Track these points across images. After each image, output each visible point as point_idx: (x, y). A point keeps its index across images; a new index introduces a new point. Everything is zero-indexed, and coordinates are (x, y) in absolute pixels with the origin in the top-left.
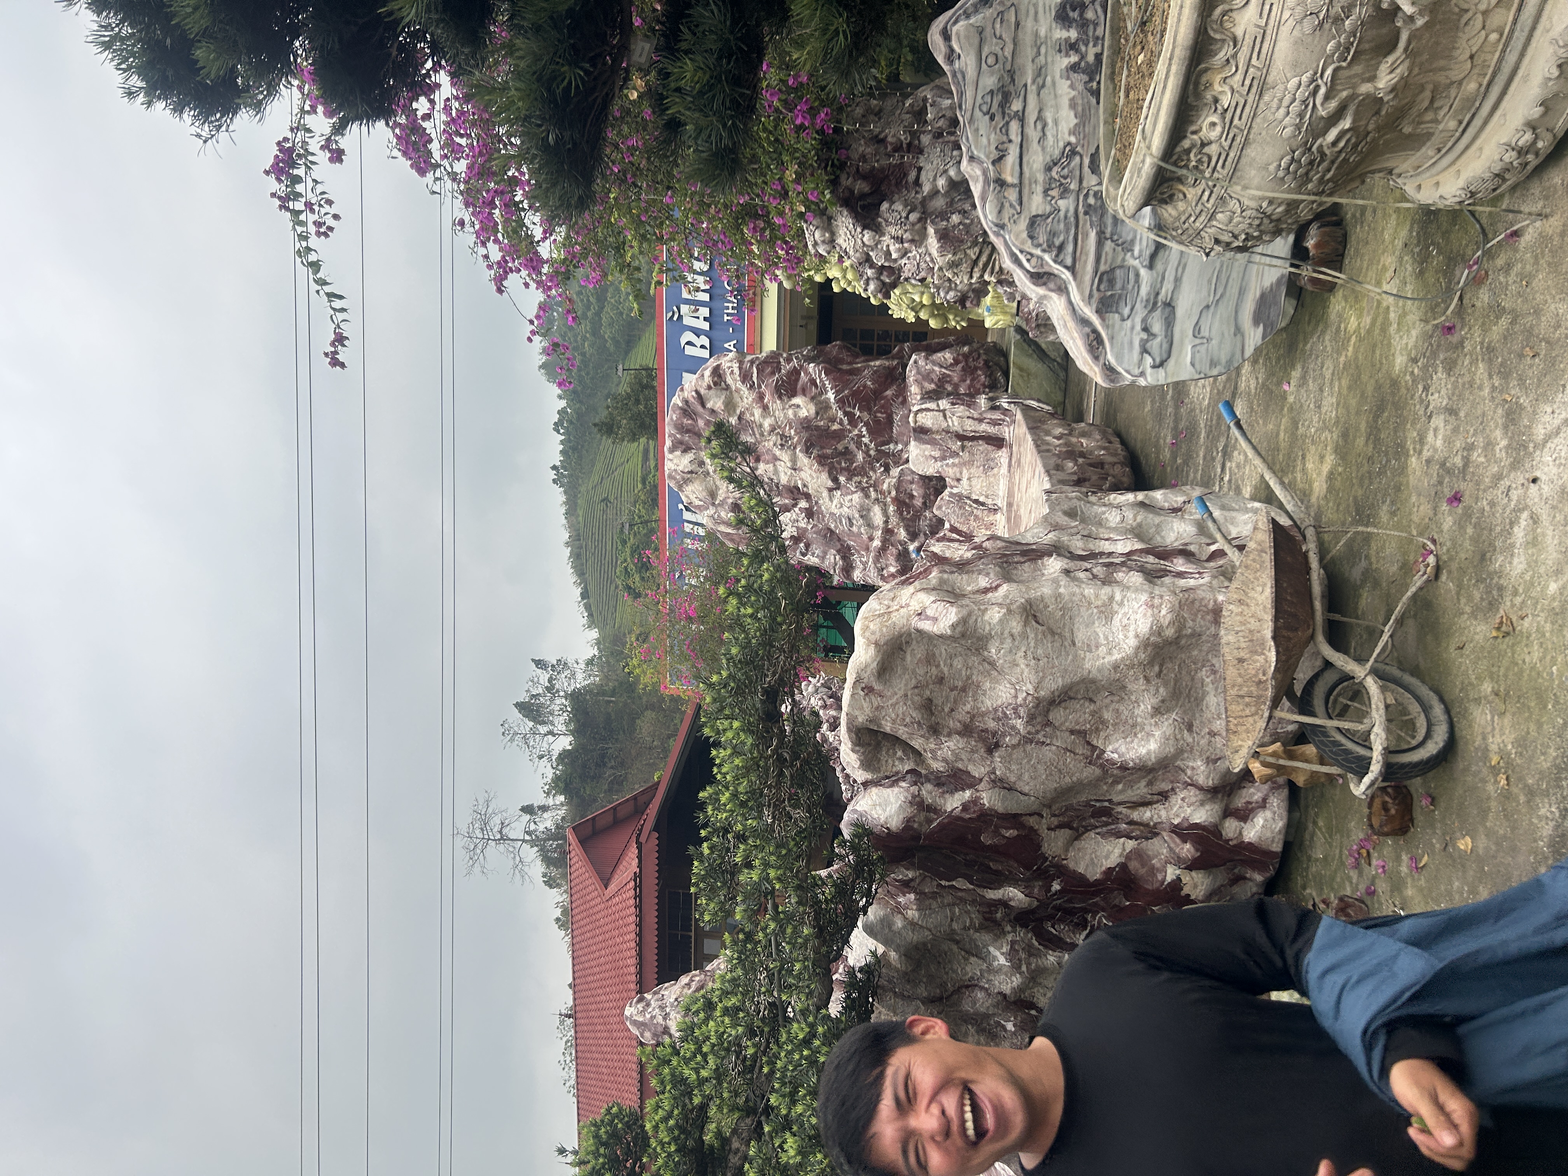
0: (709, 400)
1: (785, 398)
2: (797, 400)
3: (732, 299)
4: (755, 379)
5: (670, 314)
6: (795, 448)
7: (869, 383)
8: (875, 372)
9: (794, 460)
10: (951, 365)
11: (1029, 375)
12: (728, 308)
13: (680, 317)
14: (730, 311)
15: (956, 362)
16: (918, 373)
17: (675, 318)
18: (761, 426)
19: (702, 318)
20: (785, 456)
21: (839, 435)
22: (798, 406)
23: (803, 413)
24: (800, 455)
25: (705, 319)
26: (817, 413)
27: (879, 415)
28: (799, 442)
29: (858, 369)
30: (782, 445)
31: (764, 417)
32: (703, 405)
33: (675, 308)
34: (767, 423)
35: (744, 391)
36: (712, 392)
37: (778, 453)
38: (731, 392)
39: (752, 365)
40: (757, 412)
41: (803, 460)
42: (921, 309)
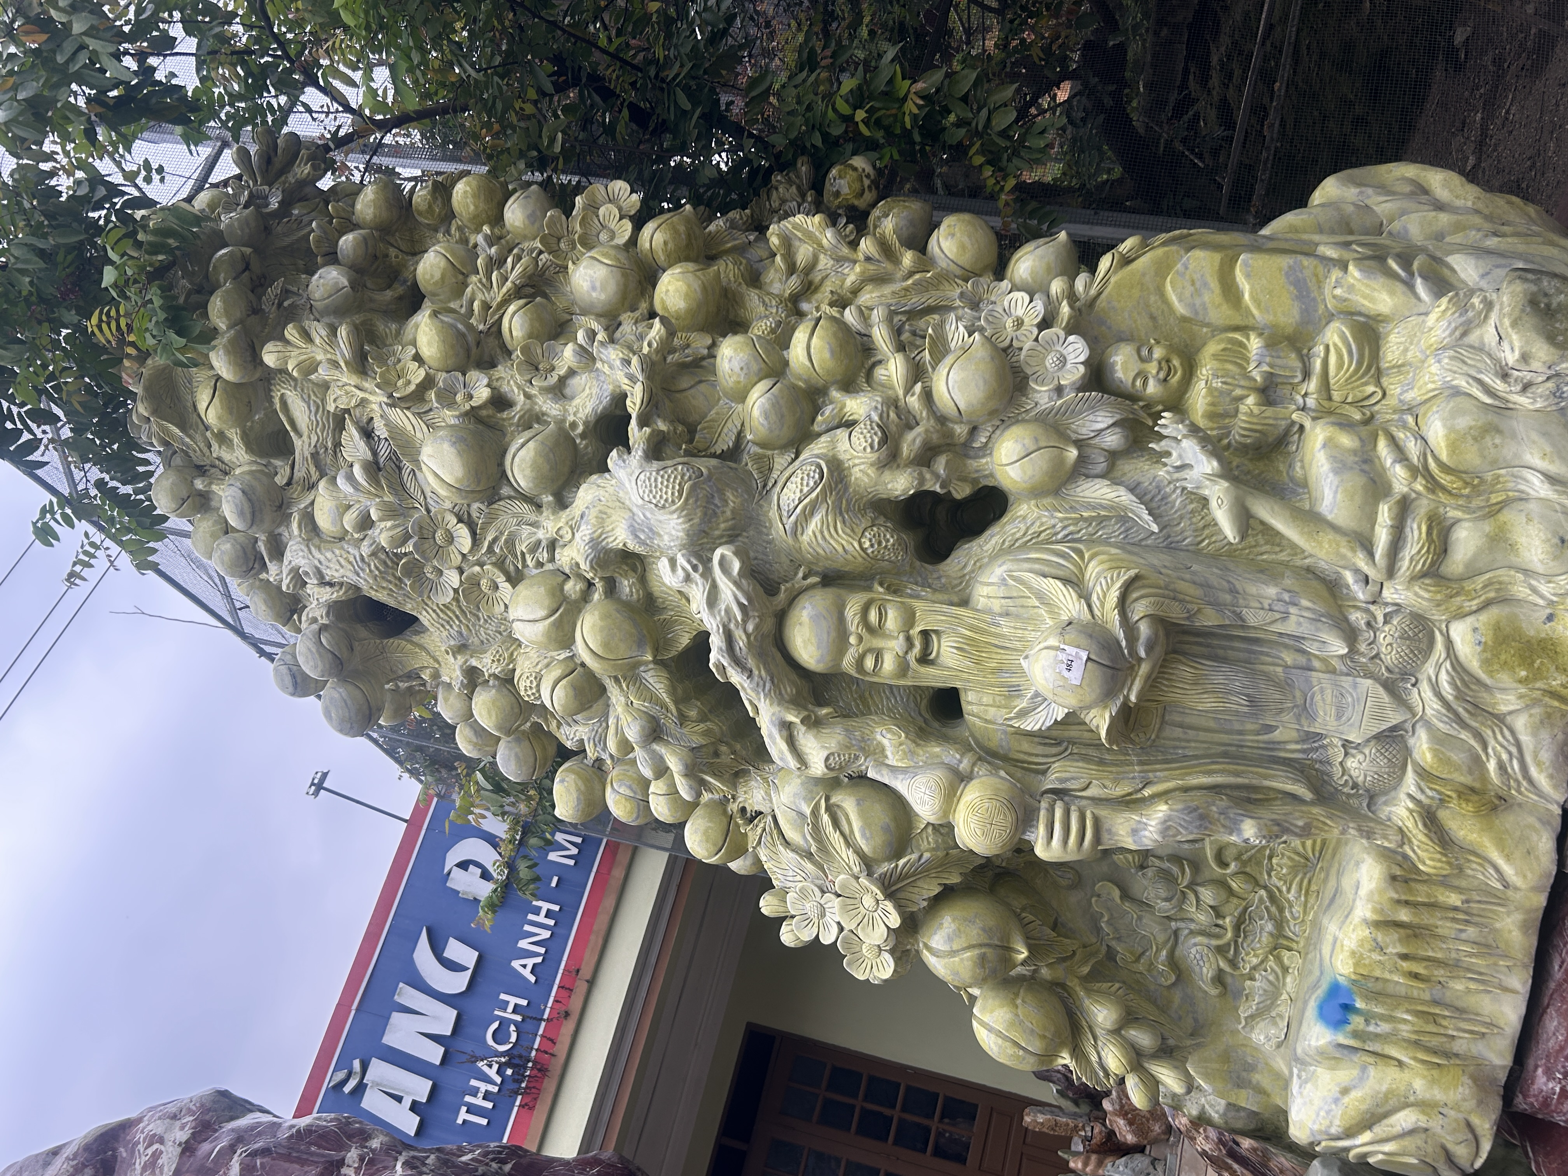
3: (492, 1073)
5: (341, 1075)
12: (474, 1092)
13: (361, 1088)
14: (479, 1101)
17: (347, 1089)
19: (407, 1102)
25: (415, 1107)
33: (357, 1064)
42: (938, 901)
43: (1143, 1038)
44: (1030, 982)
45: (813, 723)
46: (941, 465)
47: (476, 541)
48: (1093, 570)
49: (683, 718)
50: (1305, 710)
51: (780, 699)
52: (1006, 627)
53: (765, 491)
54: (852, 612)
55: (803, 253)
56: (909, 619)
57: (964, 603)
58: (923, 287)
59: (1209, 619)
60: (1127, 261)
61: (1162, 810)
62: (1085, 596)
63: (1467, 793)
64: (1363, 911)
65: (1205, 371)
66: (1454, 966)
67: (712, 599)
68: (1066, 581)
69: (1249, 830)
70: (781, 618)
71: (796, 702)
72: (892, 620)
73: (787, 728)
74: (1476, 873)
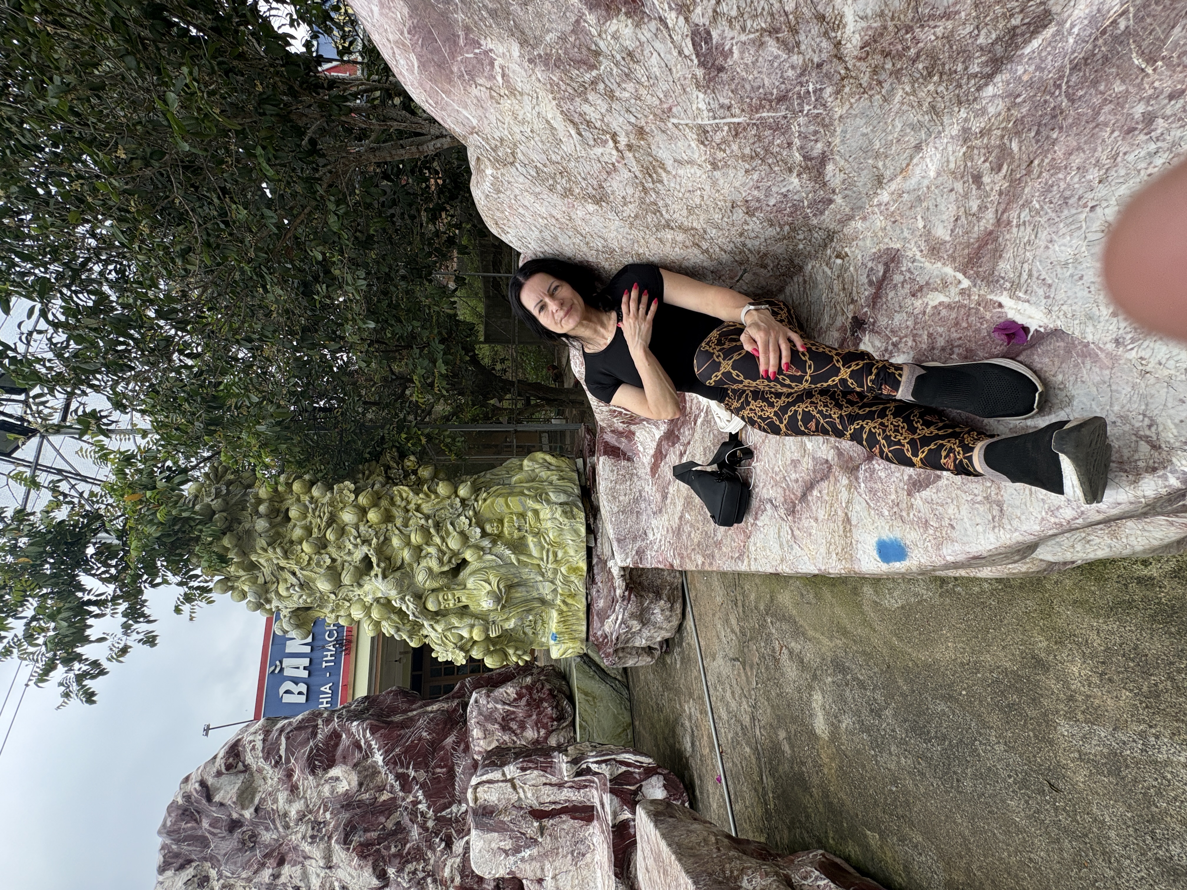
0: (218, 789)
1: (319, 772)
2: (335, 772)
3: (331, 648)
4: (282, 752)
5: (274, 668)
6: (330, 838)
7: (425, 734)
8: (431, 720)
9: (328, 857)
10: (515, 700)
11: (594, 698)
12: (326, 656)
13: (283, 669)
14: (329, 658)
15: (520, 696)
16: (480, 713)
17: (278, 671)
18: (285, 815)
19: (302, 668)
20: (316, 852)
21: (390, 807)
22: (337, 779)
23: (343, 787)
24: (336, 847)
25: (305, 668)
26: (361, 785)
27: (438, 770)
28: (336, 828)
29: (412, 720)
30: (313, 837)
31: (290, 802)
32: (209, 798)
33: (279, 662)
34: (293, 811)
35: (268, 770)
36: (224, 779)
37: (306, 847)
38: (252, 774)
39: (280, 735)
40: (282, 797)
41: (339, 854)
42: (472, 646)
43: (519, 652)
44: (495, 651)
45: (437, 622)
46: (453, 561)
47: (336, 596)
48: (491, 577)
49: (404, 624)
50: (538, 589)
51: (428, 620)
52: (475, 592)
53: (414, 576)
54: (441, 598)
55: (404, 495)
56: (454, 595)
57: (465, 588)
58: (438, 503)
59: (516, 580)
60: (485, 500)
61: (513, 620)
62: (490, 584)
63: (569, 596)
64: (555, 621)
65: (506, 524)
66: (573, 624)
67: (408, 608)
68: (485, 581)
69: (531, 618)
70: (424, 603)
71: (432, 619)
72: (450, 597)
73: (431, 626)
74: (573, 608)
